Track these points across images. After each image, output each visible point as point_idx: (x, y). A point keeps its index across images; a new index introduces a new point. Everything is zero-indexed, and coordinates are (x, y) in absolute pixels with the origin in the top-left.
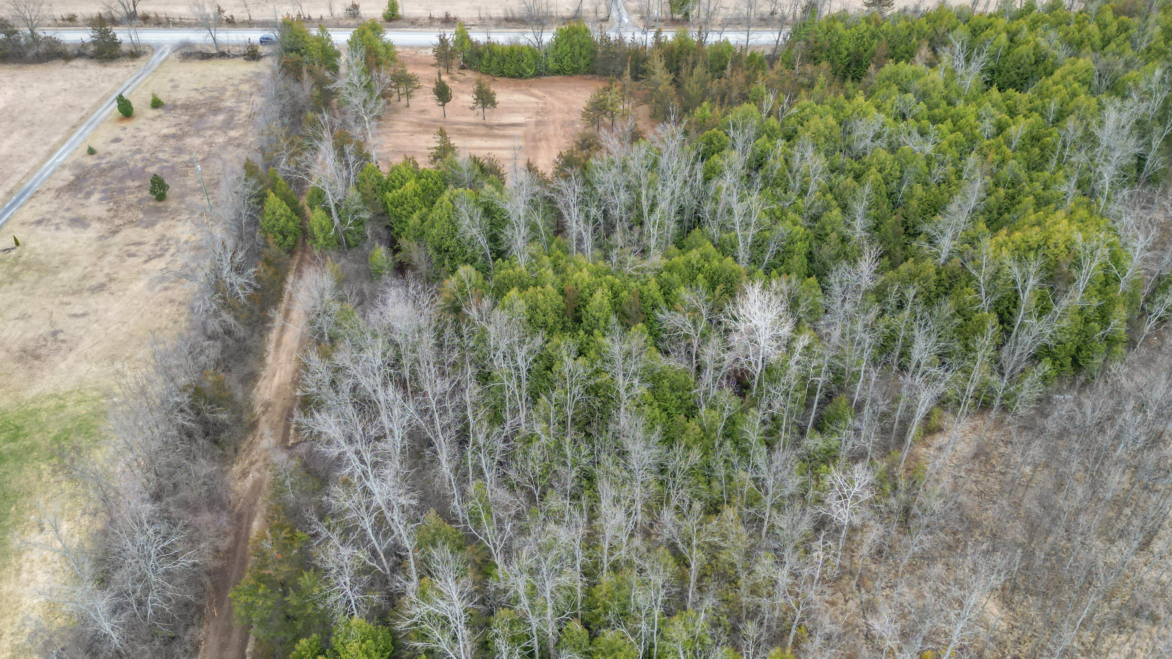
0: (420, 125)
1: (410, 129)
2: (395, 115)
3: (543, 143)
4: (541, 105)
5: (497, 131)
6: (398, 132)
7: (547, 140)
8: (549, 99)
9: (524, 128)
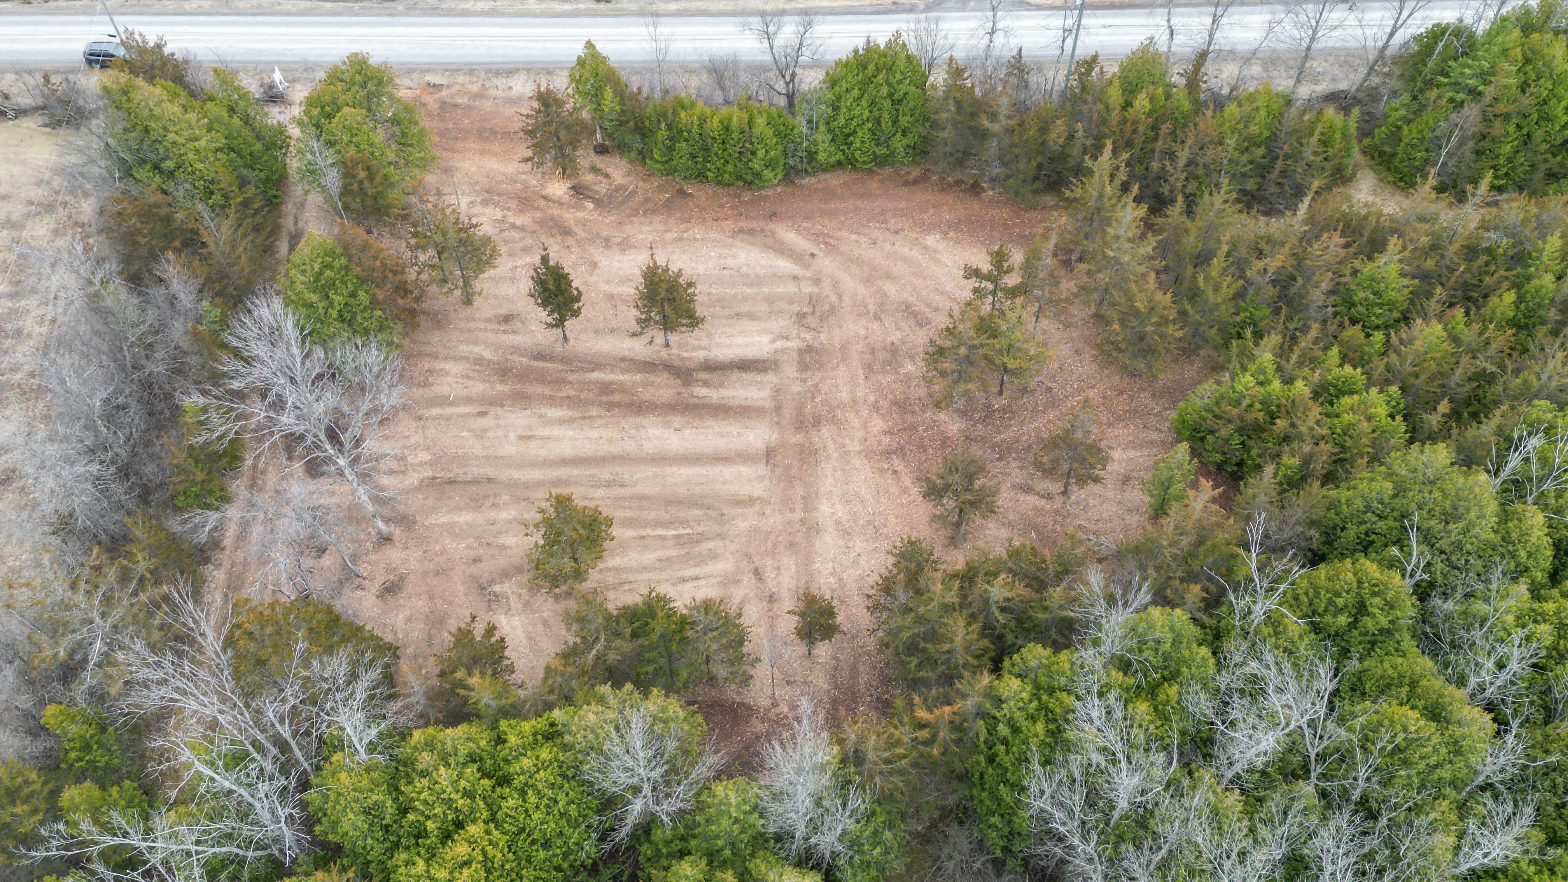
0: (503, 372)
1: (478, 388)
2: (435, 337)
3: (826, 431)
4: (808, 289)
5: (702, 391)
6: (444, 401)
7: (834, 421)
8: (826, 264)
9: (771, 378)
